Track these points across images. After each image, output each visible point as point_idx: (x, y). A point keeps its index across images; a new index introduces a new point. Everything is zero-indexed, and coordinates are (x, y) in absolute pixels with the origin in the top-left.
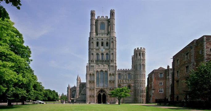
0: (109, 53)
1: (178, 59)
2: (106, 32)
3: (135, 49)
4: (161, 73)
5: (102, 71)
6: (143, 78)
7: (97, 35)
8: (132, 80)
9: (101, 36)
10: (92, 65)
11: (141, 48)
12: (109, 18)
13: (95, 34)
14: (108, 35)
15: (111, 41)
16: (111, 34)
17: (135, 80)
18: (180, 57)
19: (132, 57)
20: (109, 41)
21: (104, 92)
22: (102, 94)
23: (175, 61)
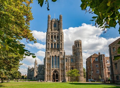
0: (59, 43)
1: (113, 46)
2: (57, 29)
3: (75, 41)
4: (96, 58)
5: (55, 56)
6: (80, 61)
7: (52, 31)
8: (74, 63)
9: (54, 32)
10: (48, 51)
11: (79, 40)
12: (59, 20)
13: (50, 30)
14: (58, 31)
15: (60, 35)
16: (60, 30)
17: (76, 63)
18: (115, 45)
19: (73, 47)
20: (59, 35)
21: (57, 73)
22: (55, 74)
23: (111, 49)
